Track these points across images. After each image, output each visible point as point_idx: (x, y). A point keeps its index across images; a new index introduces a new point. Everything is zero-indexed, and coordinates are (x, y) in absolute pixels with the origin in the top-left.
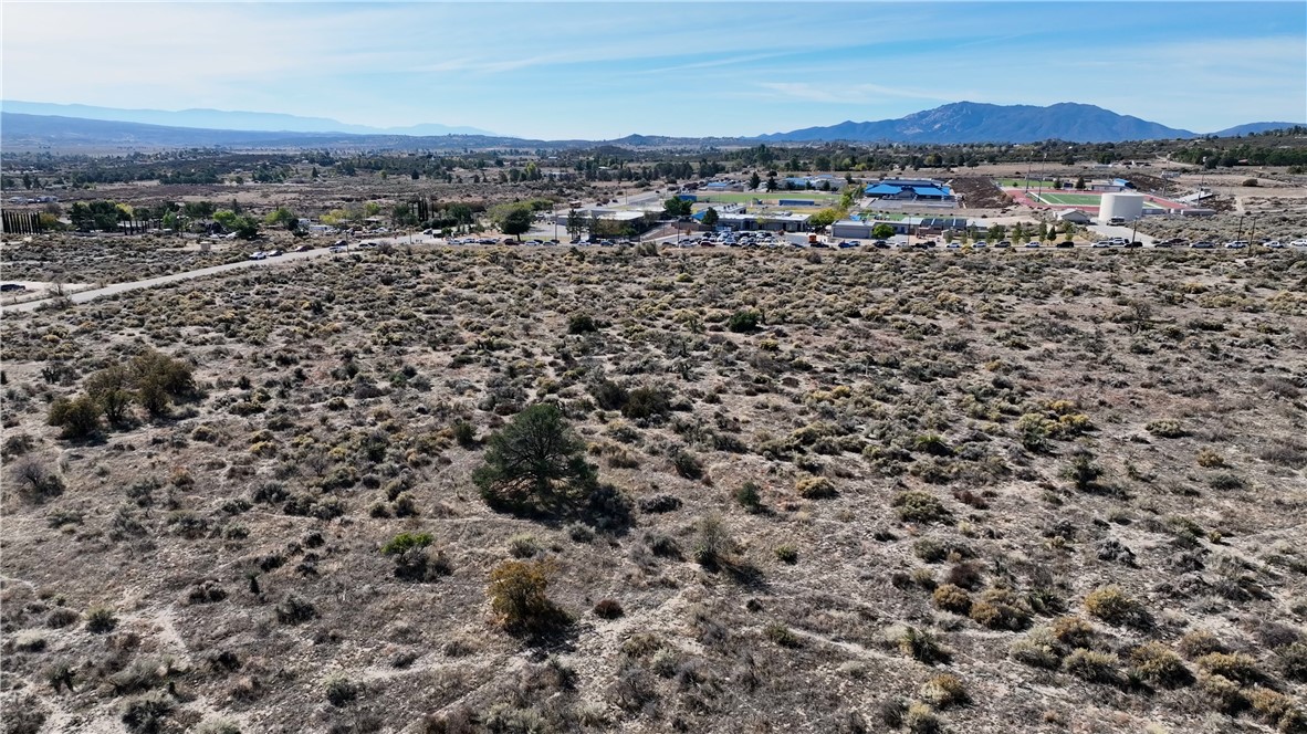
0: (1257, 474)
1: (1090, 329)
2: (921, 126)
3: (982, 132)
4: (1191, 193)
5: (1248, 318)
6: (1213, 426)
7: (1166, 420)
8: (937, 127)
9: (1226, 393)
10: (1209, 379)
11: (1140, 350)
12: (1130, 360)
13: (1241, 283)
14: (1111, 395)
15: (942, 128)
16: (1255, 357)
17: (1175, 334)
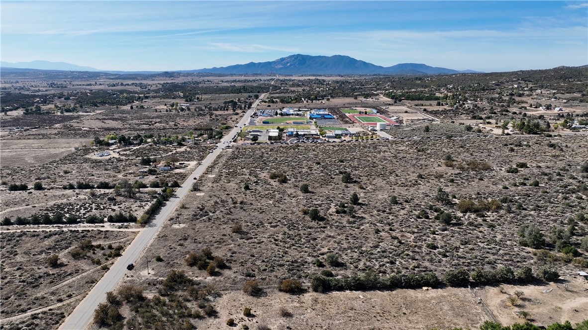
0: (411, 174)
1: (389, 159)
2: (282, 64)
3: (306, 67)
4: (393, 116)
5: (409, 155)
6: (407, 170)
7: (403, 170)
8: (289, 64)
9: (408, 166)
10: (406, 165)
11: (397, 162)
12: (396, 163)
13: (407, 148)
14: (396, 168)
15: (291, 65)
16: (410, 161)
17: (401, 159)
